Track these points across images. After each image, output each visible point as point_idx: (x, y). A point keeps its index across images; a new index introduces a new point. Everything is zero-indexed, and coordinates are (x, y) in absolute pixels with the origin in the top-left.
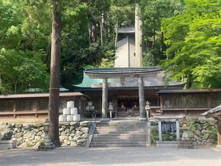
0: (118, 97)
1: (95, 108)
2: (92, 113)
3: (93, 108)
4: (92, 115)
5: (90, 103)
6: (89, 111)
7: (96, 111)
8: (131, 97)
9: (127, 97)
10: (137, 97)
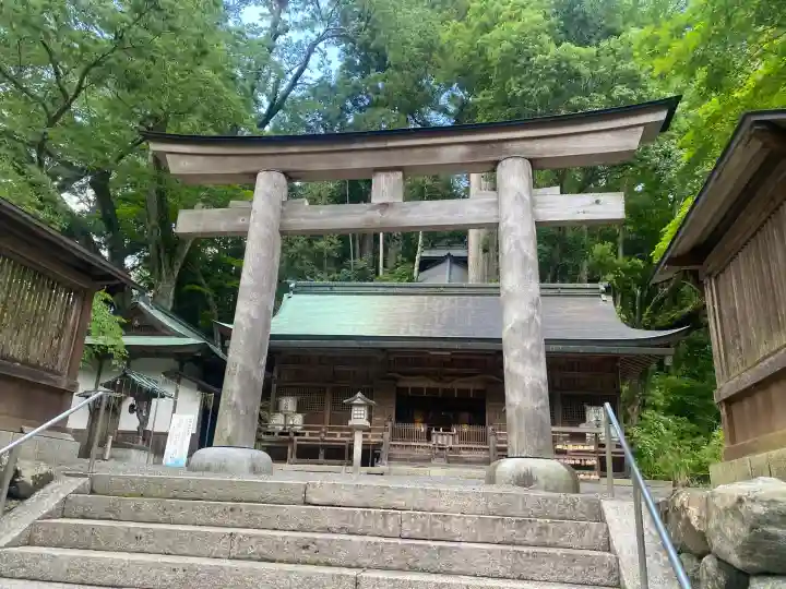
0: (401, 384)
1: (305, 421)
2: (291, 441)
3: (298, 420)
4: (289, 450)
5: (289, 403)
6: (281, 434)
7: (307, 432)
8: (448, 386)
9: (433, 384)
10: (471, 387)
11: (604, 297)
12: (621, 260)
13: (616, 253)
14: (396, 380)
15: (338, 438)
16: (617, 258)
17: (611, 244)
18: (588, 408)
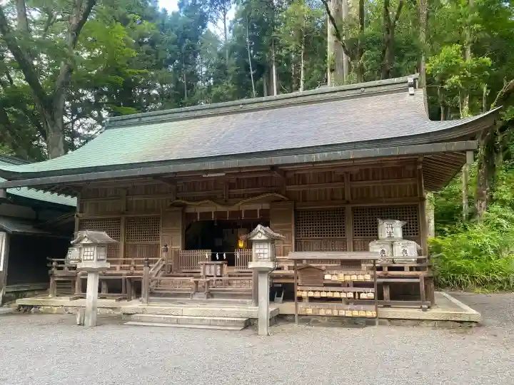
0: (188, 211)
8: (235, 208)
9: (220, 208)
10: (258, 207)
11: (411, 90)
12: (469, 60)
13: (464, 54)
14: (184, 206)
15: (118, 271)
16: (465, 59)
17: (459, 46)
18: (380, 222)
